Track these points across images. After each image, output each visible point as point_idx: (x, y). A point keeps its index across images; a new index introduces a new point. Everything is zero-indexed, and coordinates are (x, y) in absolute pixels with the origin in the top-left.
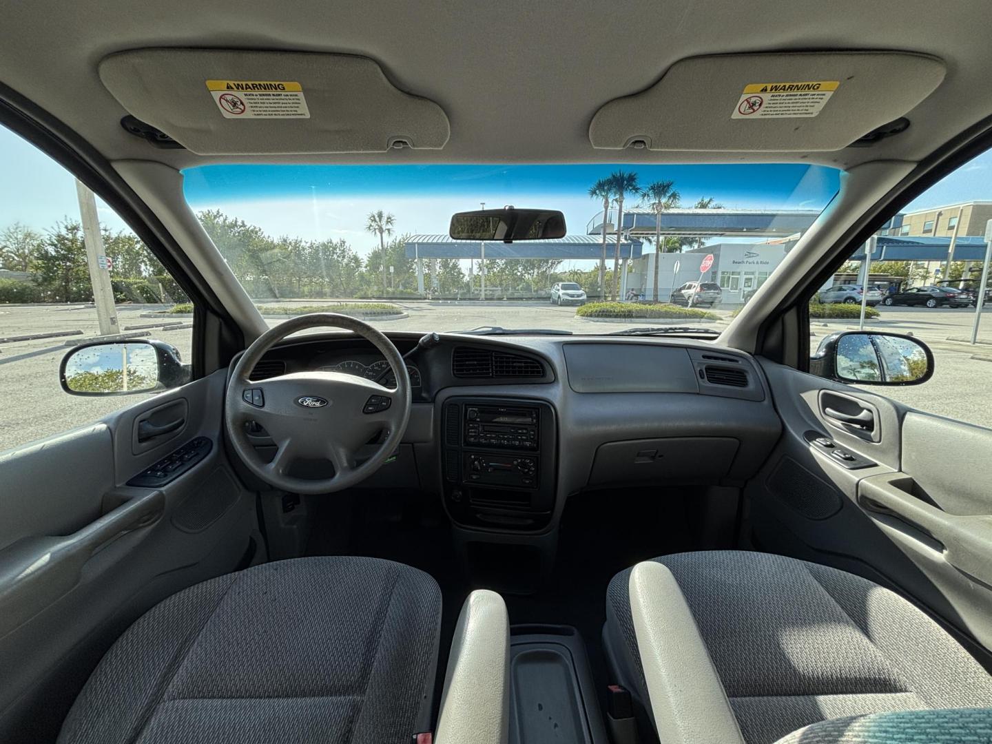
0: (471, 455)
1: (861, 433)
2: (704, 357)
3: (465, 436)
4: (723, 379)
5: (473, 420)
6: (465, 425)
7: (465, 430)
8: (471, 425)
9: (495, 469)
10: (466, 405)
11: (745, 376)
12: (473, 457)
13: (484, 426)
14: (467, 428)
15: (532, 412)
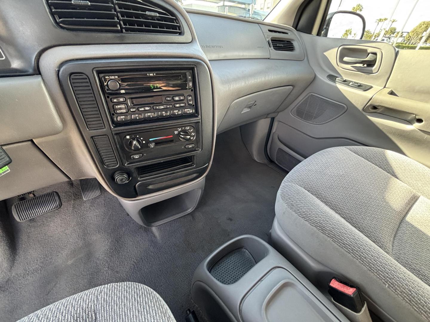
0: (126, 136)
1: (364, 70)
2: (270, 31)
3: (112, 115)
4: (281, 47)
5: (116, 94)
6: (106, 102)
7: (108, 108)
8: (115, 100)
9: (157, 143)
10: (99, 72)
11: (292, 44)
12: (128, 137)
13: (132, 98)
14: (111, 105)
15: (185, 74)
